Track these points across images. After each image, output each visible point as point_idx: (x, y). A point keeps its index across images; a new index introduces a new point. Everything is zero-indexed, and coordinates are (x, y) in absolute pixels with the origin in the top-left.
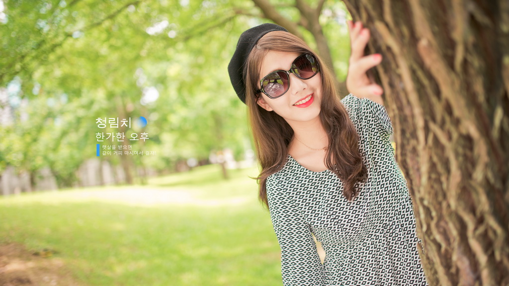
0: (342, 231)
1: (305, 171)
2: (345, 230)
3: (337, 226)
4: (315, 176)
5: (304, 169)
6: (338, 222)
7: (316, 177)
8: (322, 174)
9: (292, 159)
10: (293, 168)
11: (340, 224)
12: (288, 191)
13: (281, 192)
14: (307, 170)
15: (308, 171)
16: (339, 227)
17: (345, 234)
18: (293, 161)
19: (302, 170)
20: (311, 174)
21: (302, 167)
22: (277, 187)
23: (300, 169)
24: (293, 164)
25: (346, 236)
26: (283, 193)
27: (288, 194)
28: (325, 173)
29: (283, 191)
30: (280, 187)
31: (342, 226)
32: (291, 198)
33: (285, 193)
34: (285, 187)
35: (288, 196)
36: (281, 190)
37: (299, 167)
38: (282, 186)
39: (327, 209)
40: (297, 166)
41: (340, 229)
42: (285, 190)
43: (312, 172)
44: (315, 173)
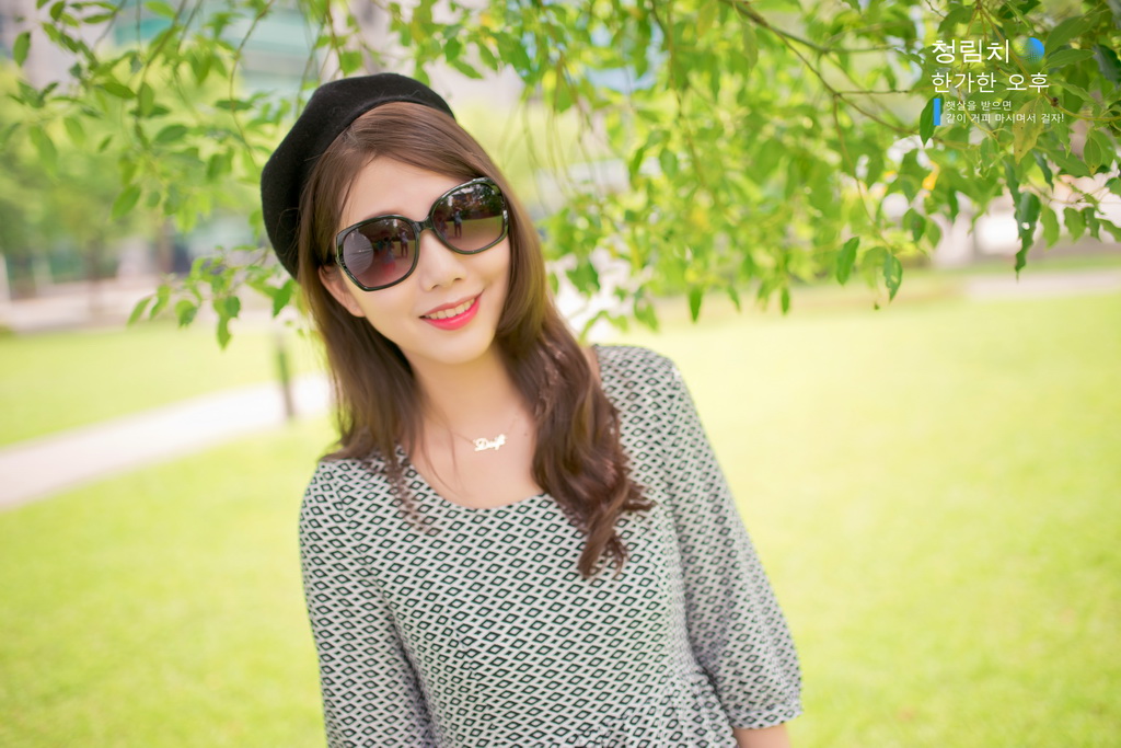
0: (469, 677)
1: (423, 490)
2: (478, 677)
3: (460, 662)
4: (445, 511)
5: (422, 484)
6: (466, 653)
7: (447, 516)
8: (464, 513)
11: (470, 660)
12: (360, 530)
13: (342, 526)
14: (429, 489)
16: (467, 666)
17: (477, 686)
20: (436, 504)
21: (418, 478)
22: (334, 511)
25: (477, 692)
26: (345, 530)
27: (358, 536)
28: (472, 516)
29: (346, 524)
30: (342, 513)
31: (474, 666)
32: (364, 548)
33: (352, 531)
34: (356, 518)
36: (343, 520)
39: (448, 611)
41: (467, 673)
42: (353, 525)
43: (440, 499)
44: (446, 504)
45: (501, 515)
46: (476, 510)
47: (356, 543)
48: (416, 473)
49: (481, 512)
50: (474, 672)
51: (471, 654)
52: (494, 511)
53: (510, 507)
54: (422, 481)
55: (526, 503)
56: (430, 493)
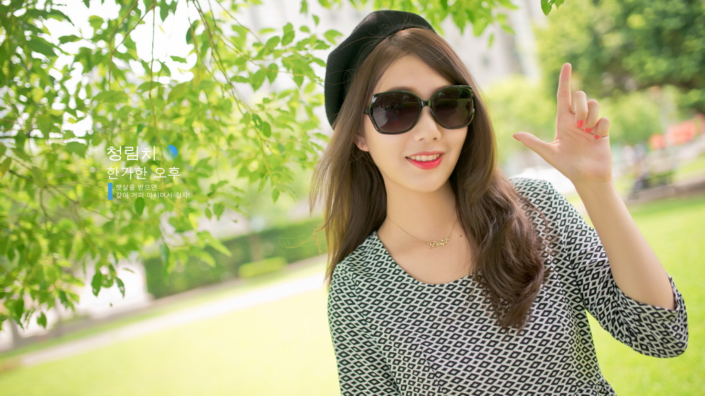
1: (401, 274)
2: (445, 391)
3: (432, 381)
4: (416, 286)
5: (400, 271)
6: (435, 375)
7: (416, 290)
8: (427, 288)
9: (384, 250)
10: (383, 266)
11: (439, 379)
12: (364, 301)
13: (353, 299)
14: (405, 273)
15: (407, 275)
16: (436, 383)
18: (385, 253)
19: (397, 272)
20: (410, 283)
21: (397, 267)
22: (349, 291)
23: (393, 270)
24: (384, 258)
26: (355, 302)
27: (362, 306)
28: (433, 289)
29: (356, 298)
30: (354, 291)
31: (441, 383)
32: (365, 313)
33: (359, 302)
34: (361, 294)
35: (362, 310)
37: (393, 265)
38: (358, 291)
39: (422, 348)
40: (390, 263)
41: (437, 388)
42: (360, 298)
43: (412, 279)
44: (416, 282)
45: (451, 287)
46: (434, 286)
47: (361, 310)
48: (396, 265)
49: (437, 286)
50: (442, 387)
51: (438, 375)
52: (446, 285)
53: (456, 282)
54: (400, 268)
55: (466, 278)
56: (405, 276)
